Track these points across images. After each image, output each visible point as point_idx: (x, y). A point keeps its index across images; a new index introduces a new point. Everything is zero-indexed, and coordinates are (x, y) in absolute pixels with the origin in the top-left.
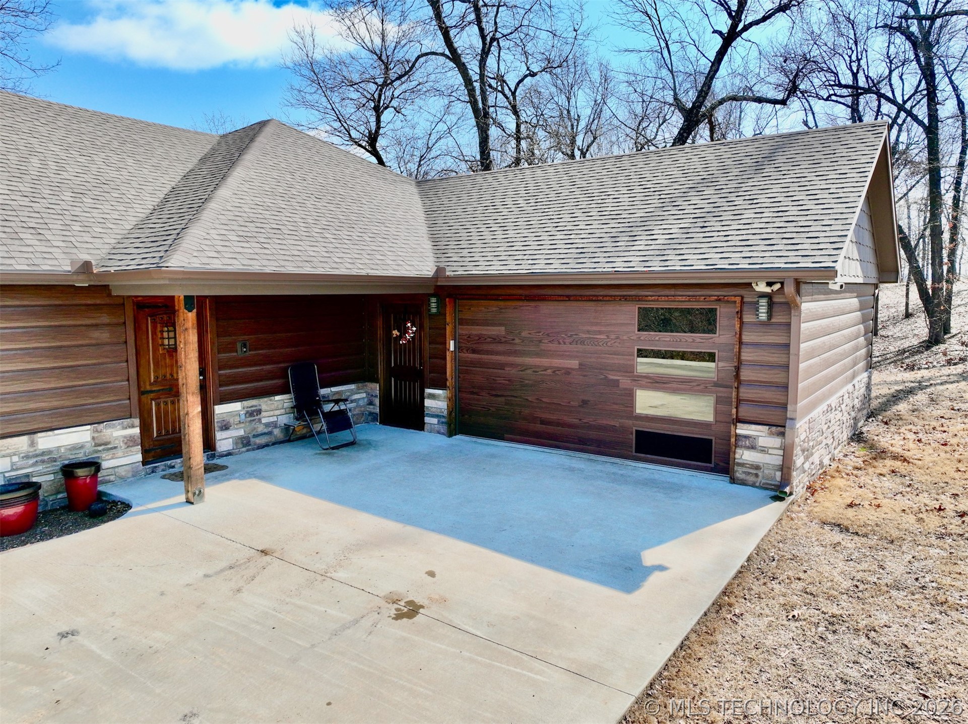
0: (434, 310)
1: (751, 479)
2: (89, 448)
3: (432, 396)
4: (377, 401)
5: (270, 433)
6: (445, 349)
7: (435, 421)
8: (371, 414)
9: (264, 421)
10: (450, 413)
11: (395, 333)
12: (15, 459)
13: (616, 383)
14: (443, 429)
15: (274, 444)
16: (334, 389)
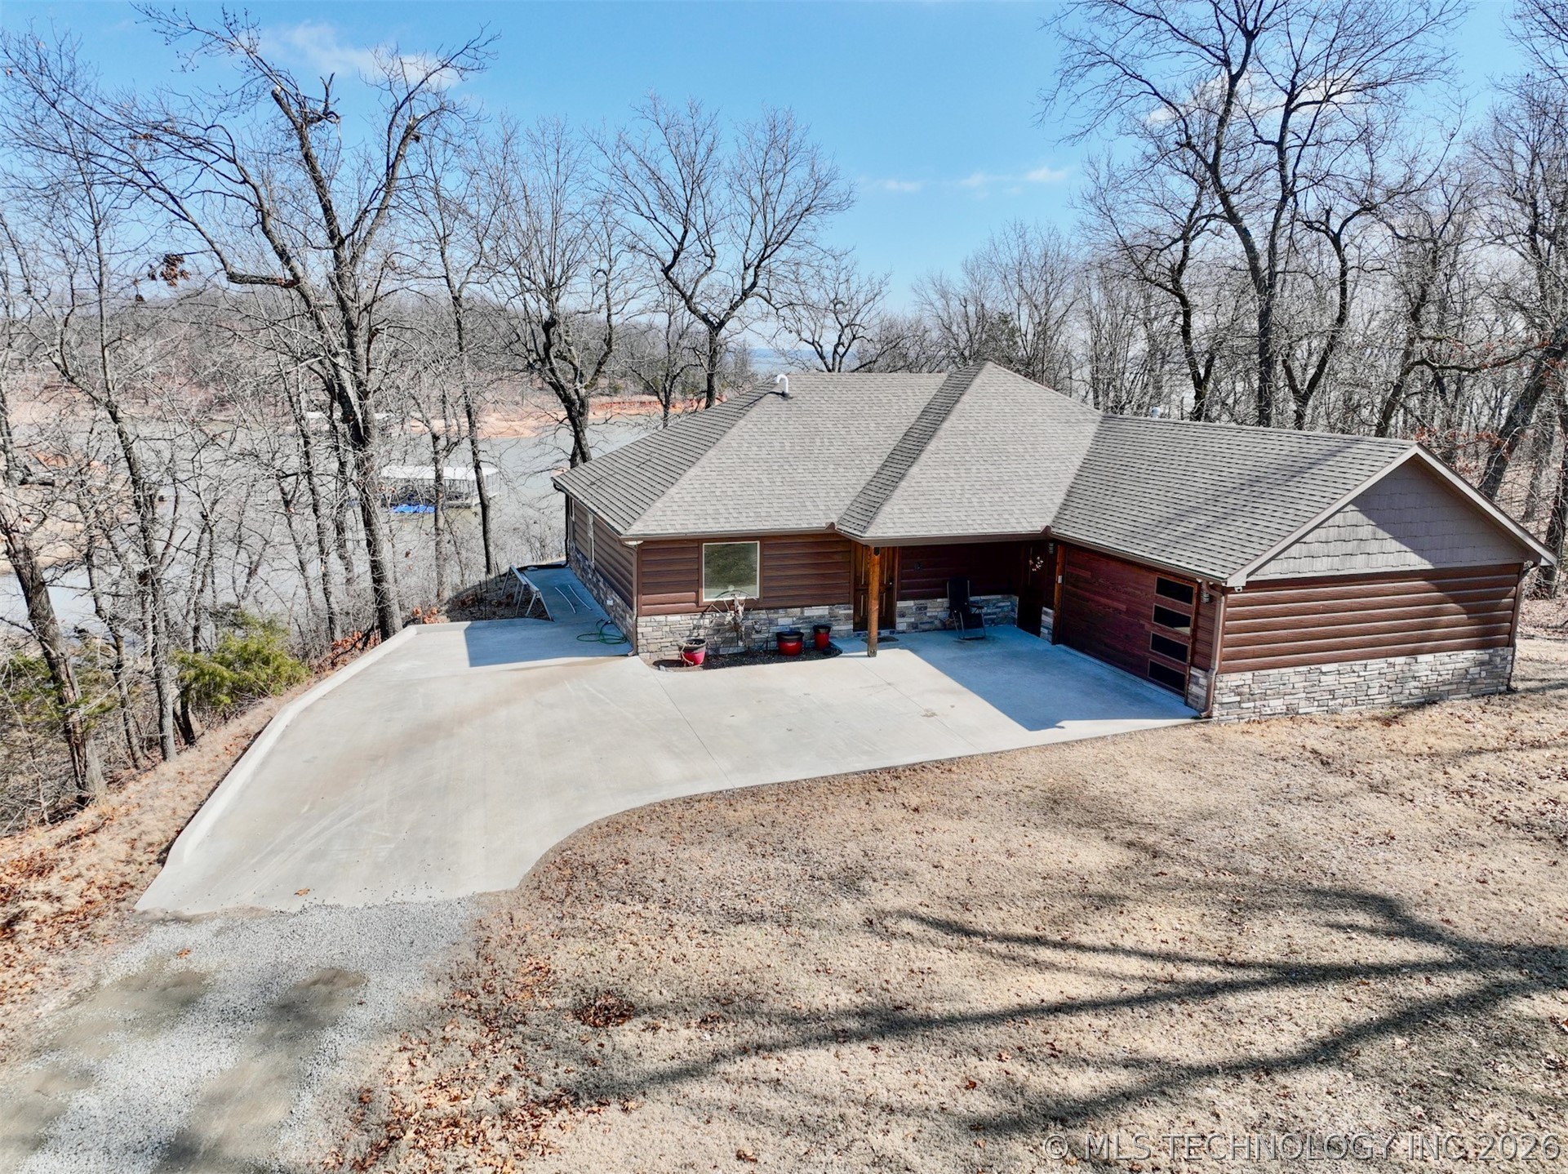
0: (1051, 552)
1: (1194, 704)
2: (827, 618)
3: (1046, 613)
4: (1016, 610)
5: (932, 623)
6: (1054, 581)
7: (1046, 631)
8: (1013, 618)
9: (929, 614)
10: (1055, 627)
11: (1031, 562)
12: (795, 620)
13: (1142, 626)
14: (1050, 638)
15: (934, 630)
16: (983, 598)
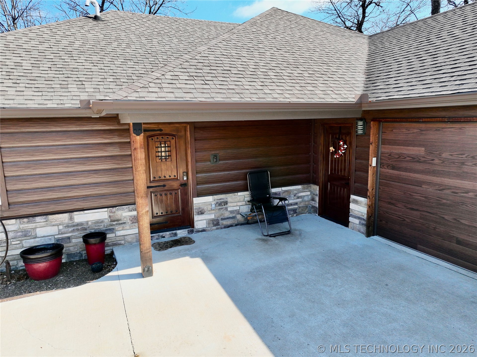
0: (360, 132)
2: (107, 222)
3: (356, 202)
4: (317, 199)
5: (234, 218)
6: (368, 164)
7: (357, 221)
8: (313, 207)
9: (229, 209)
10: (369, 217)
11: (332, 149)
12: (61, 227)
14: (363, 229)
15: (236, 225)
